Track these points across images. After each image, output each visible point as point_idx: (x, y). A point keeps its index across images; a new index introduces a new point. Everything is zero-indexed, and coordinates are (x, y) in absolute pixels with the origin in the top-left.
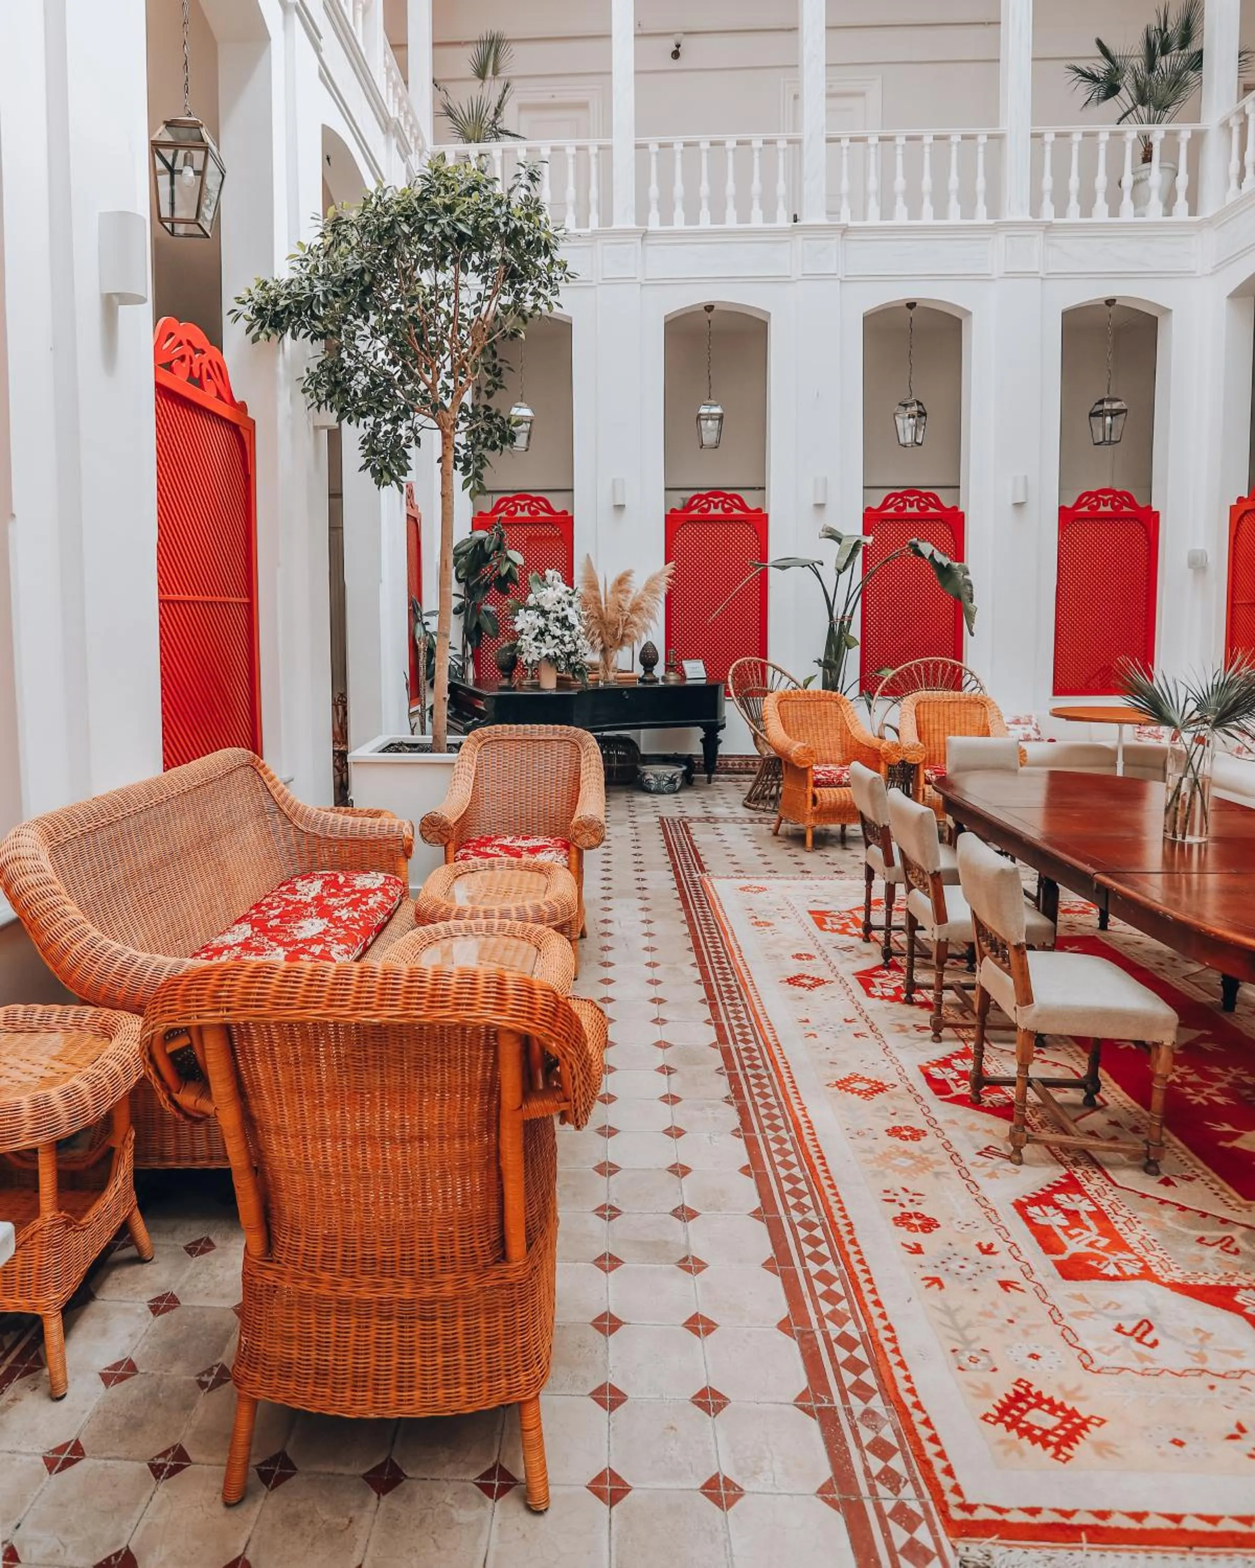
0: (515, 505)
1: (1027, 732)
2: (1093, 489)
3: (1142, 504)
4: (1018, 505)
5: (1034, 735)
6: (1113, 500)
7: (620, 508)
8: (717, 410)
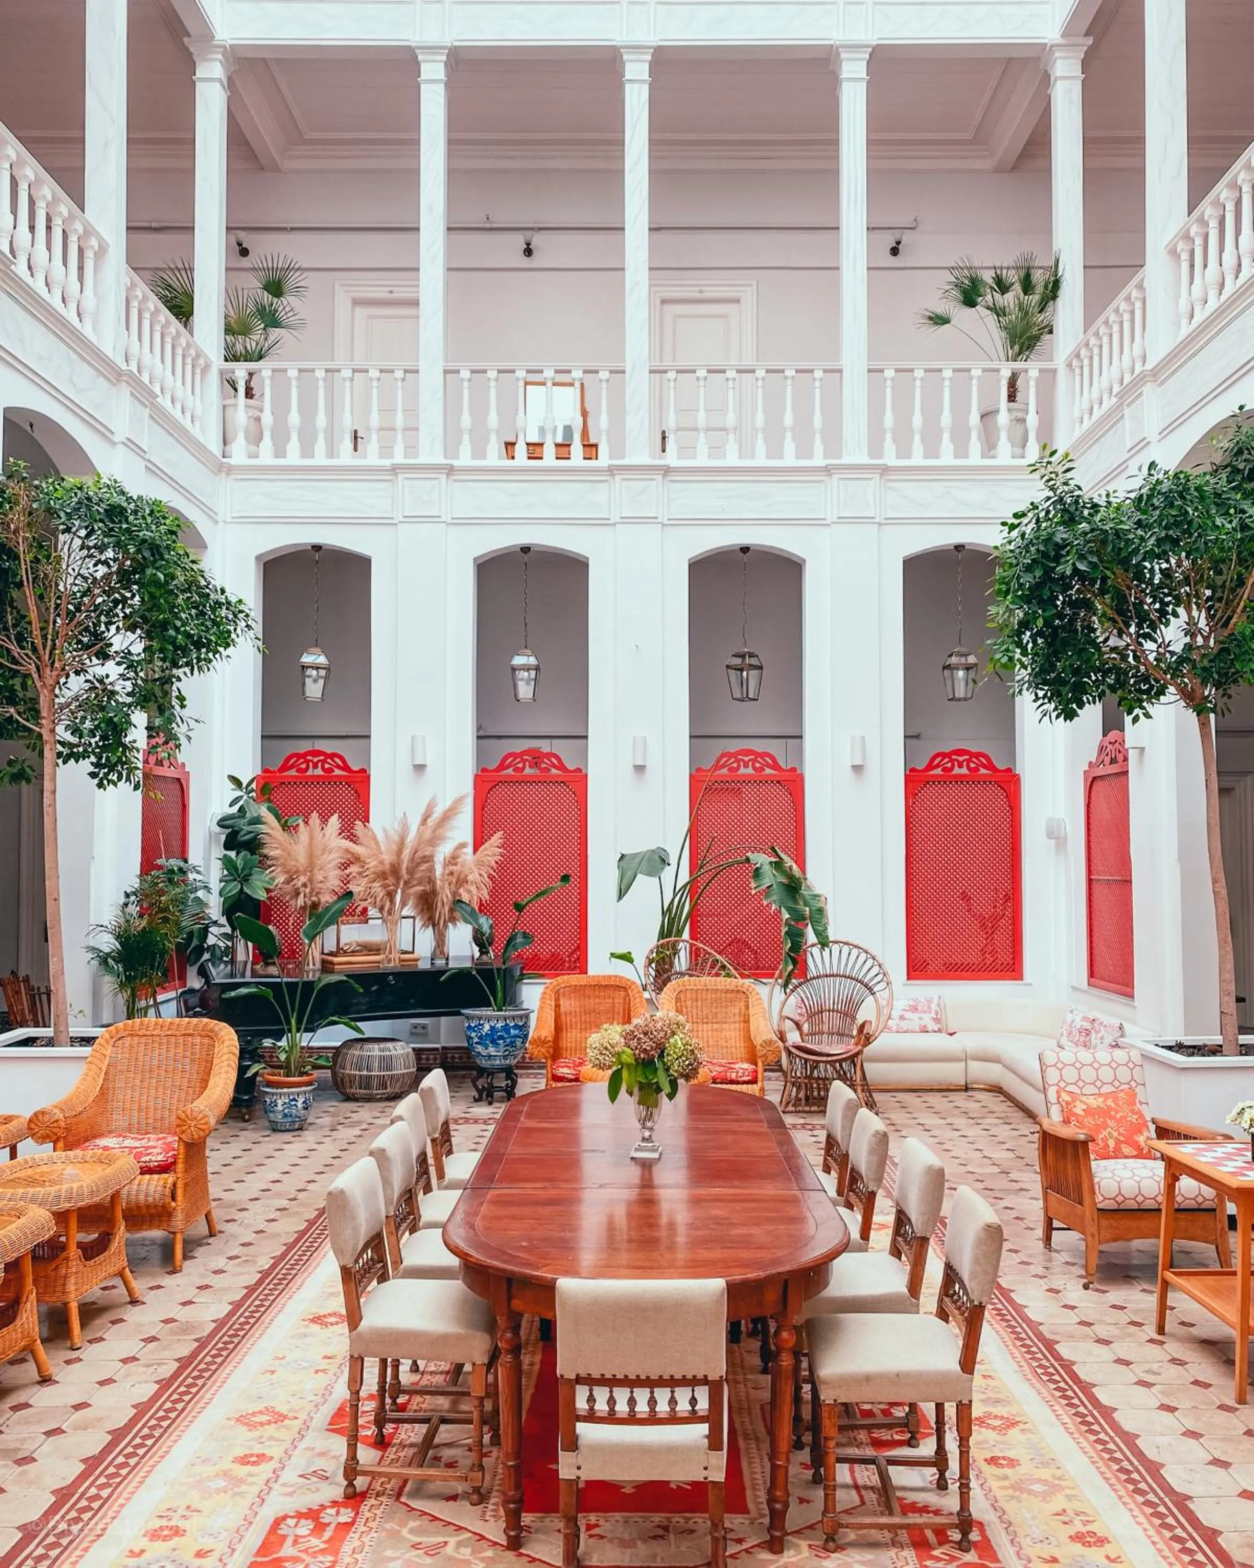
0: (307, 762)
1: (923, 1023)
2: (947, 750)
3: (1000, 765)
4: (858, 769)
5: (932, 1026)
6: (969, 761)
7: (420, 768)
8: (532, 661)
